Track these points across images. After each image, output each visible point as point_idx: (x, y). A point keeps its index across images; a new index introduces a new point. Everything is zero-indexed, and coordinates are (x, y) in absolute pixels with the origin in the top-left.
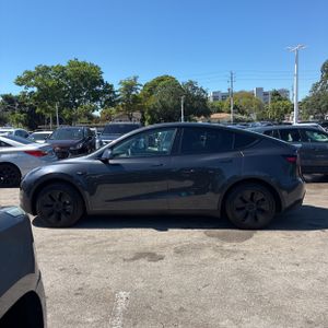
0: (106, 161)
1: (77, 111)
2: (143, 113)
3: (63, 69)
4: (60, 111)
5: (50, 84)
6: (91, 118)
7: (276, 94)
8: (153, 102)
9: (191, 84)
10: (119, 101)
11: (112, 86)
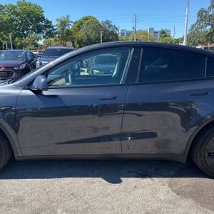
0: (38, 92)
1: (26, 40)
2: (73, 42)
3: (14, 7)
4: (13, 40)
5: (5, 18)
6: (37, 45)
7: (163, 32)
8: (80, 35)
9: (107, 22)
10: (56, 33)
11: (51, 22)
